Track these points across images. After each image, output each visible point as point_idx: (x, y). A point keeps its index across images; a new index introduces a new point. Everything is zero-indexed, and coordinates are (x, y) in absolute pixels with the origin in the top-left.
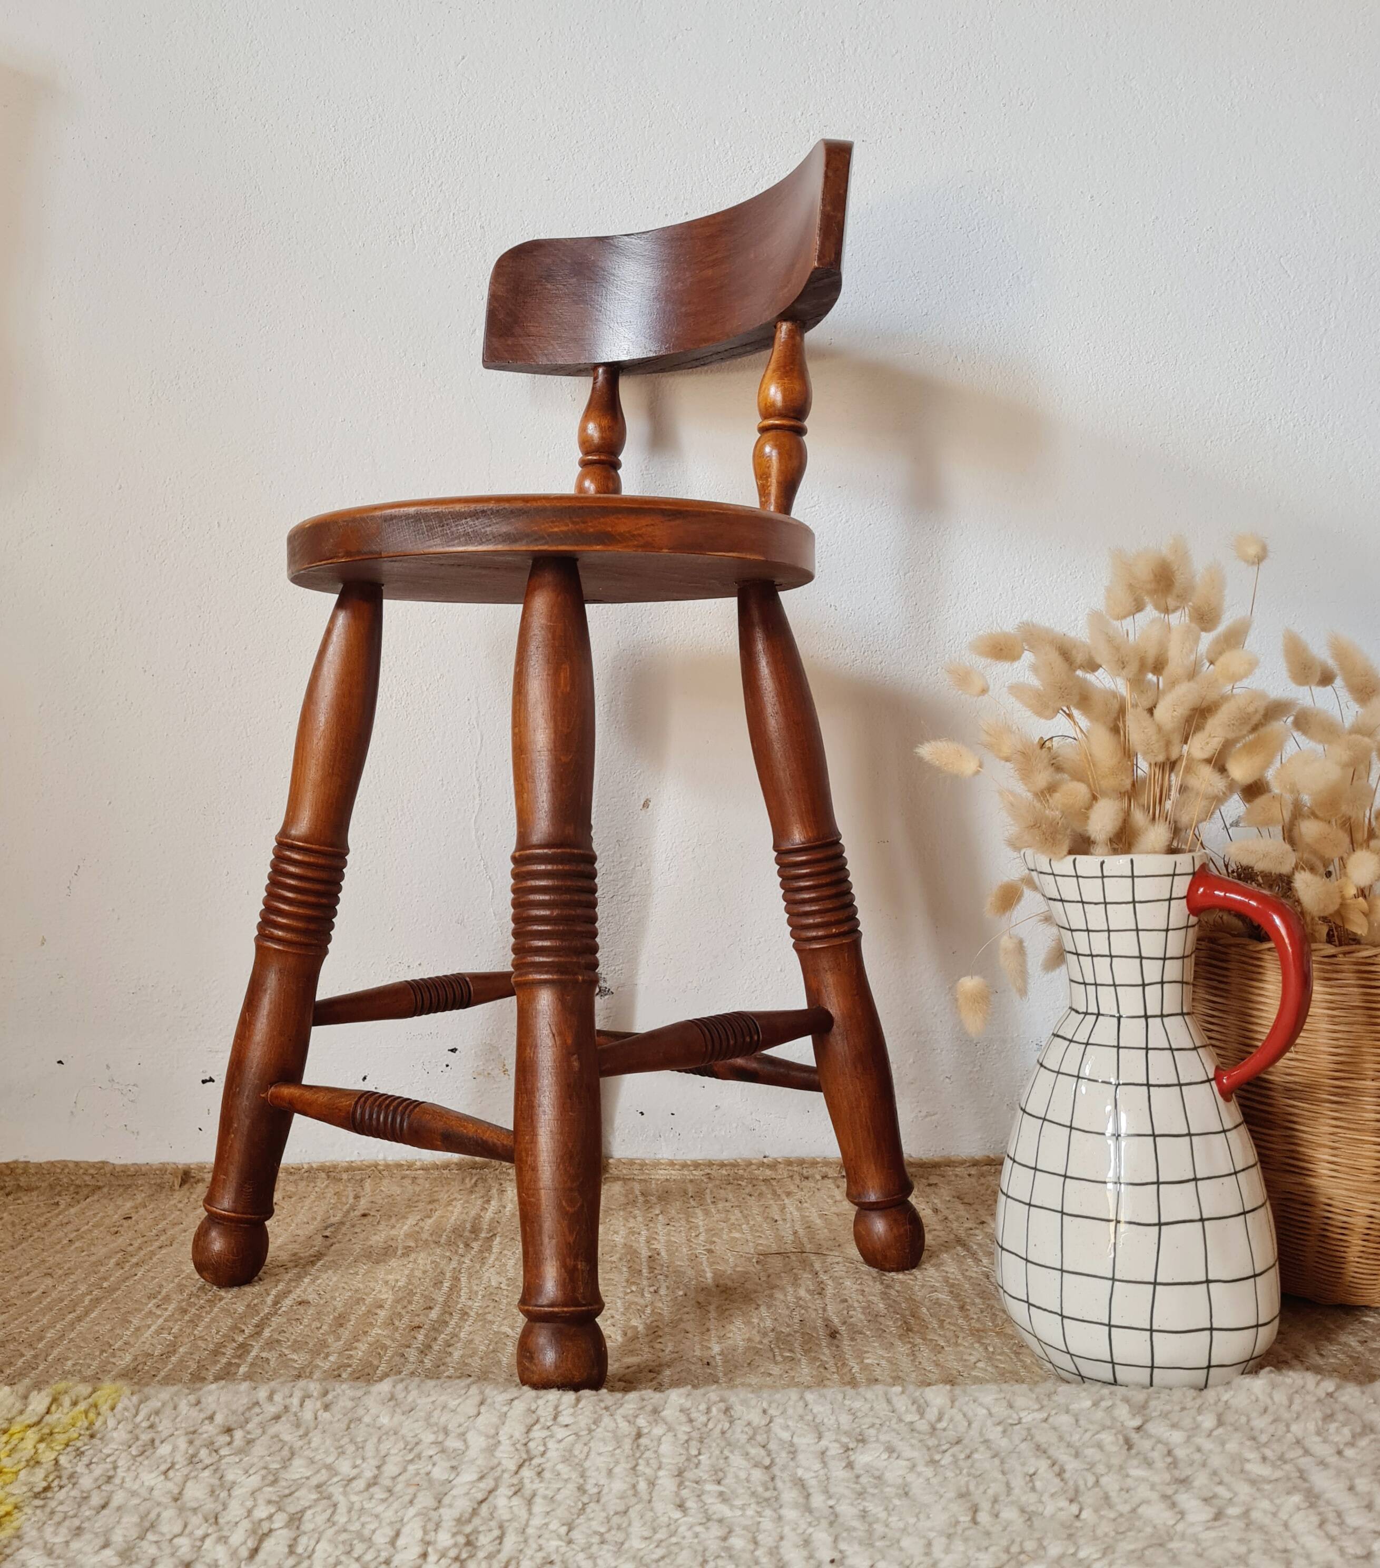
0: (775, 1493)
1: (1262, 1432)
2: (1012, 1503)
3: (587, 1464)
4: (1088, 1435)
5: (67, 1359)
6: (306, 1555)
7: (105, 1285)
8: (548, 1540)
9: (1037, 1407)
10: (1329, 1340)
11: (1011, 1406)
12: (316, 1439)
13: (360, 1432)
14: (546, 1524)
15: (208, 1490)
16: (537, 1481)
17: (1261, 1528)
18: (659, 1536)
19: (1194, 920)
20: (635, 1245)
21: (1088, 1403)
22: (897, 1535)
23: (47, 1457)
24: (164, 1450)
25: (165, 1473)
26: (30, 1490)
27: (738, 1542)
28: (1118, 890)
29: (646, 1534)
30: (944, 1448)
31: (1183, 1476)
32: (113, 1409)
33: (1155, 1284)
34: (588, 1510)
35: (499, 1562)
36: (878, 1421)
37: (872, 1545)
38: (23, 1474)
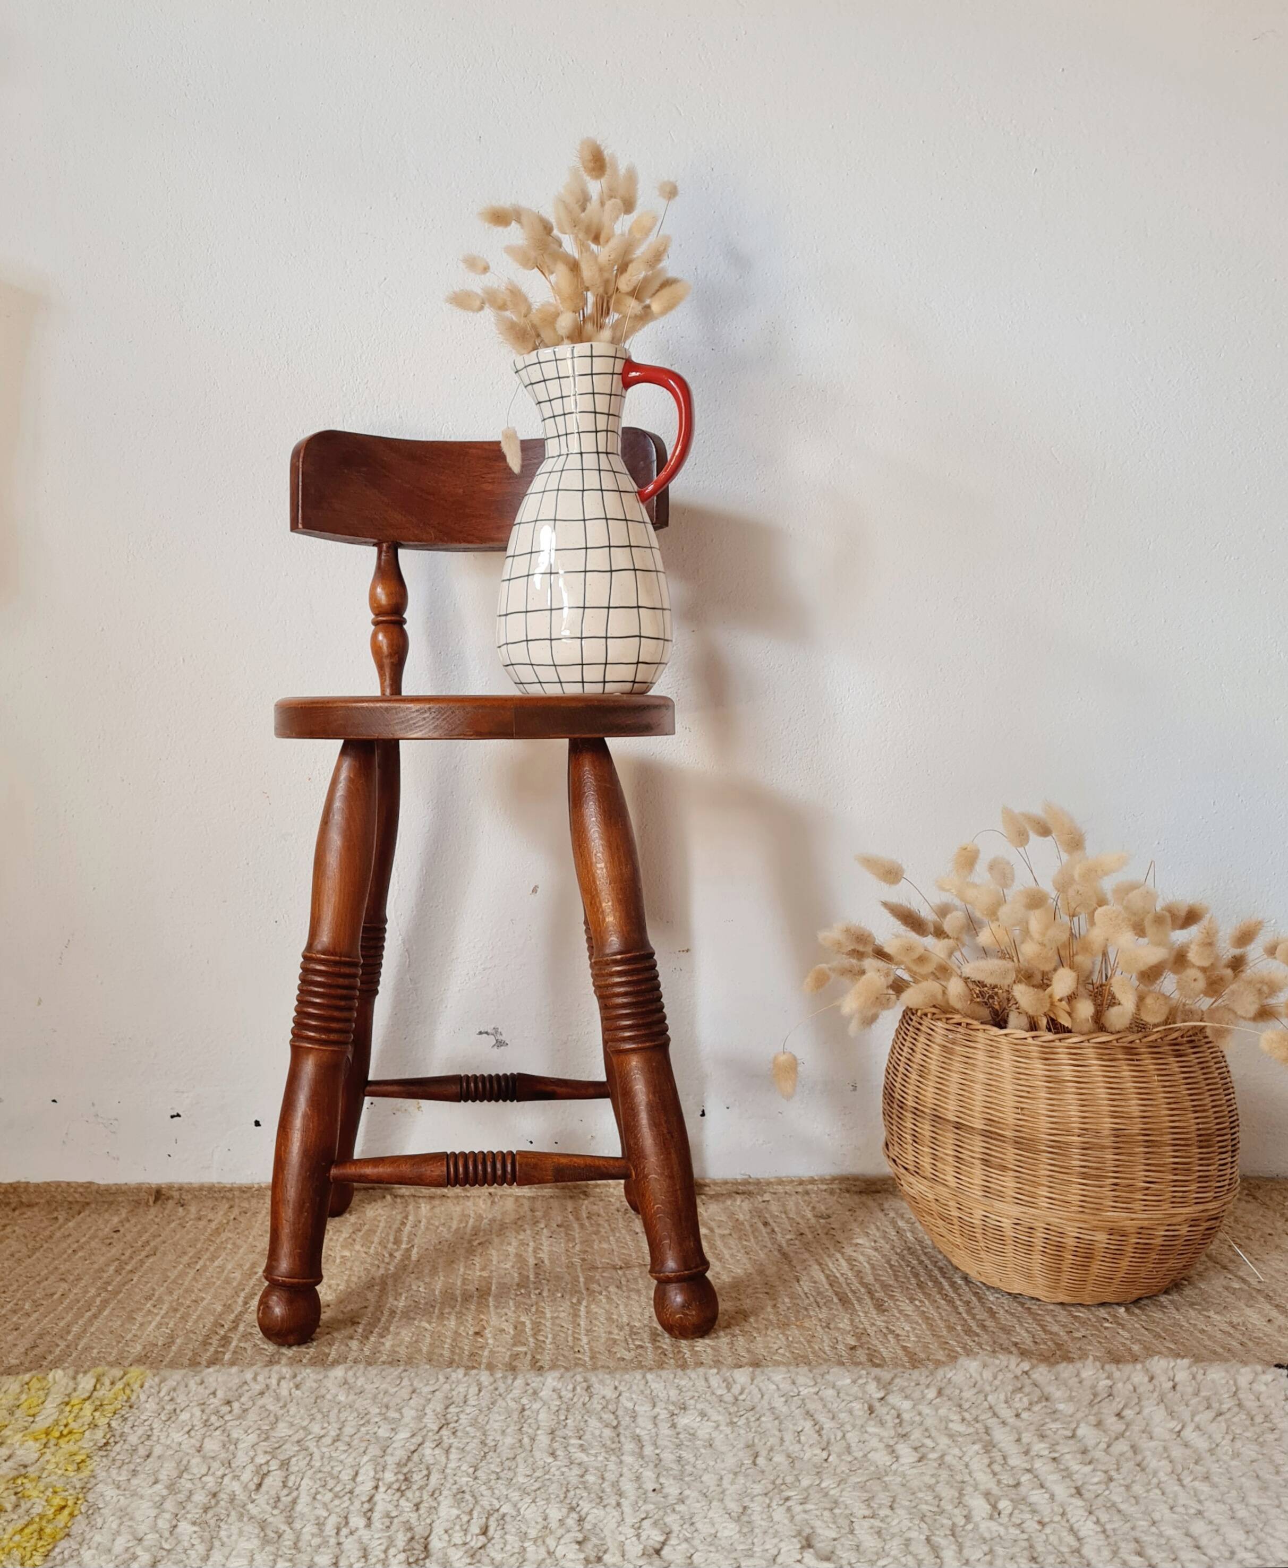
0: (619, 1446)
1: (966, 1401)
2: (783, 1451)
3: (488, 1427)
4: (844, 1404)
6: (294, 1488)
8: (460, 1477)
9: (812, 1383)
11: (794, 1383)
12: (293, 1409)
13: (325, 1405)
14: (459, 1467)
15: (221, 1444)
16: (452, 1437)
17: (949, 1467)
18: (537, 1474)
20: (525, 1255)
22: (701, 1473)
23: (102, 1422)
24: (184, 1416)
25: (188, 1432)
26: (95, 1445)
27: (591, 1478)
29: (528, 1473)
30: (741, 1413)
31: (904, 1432)
32: (142, 1387)
34: (488, 1457)
35: (428, 1491)
36: (696, 1394)
37: (682, 1479)
38: (87, 1433)
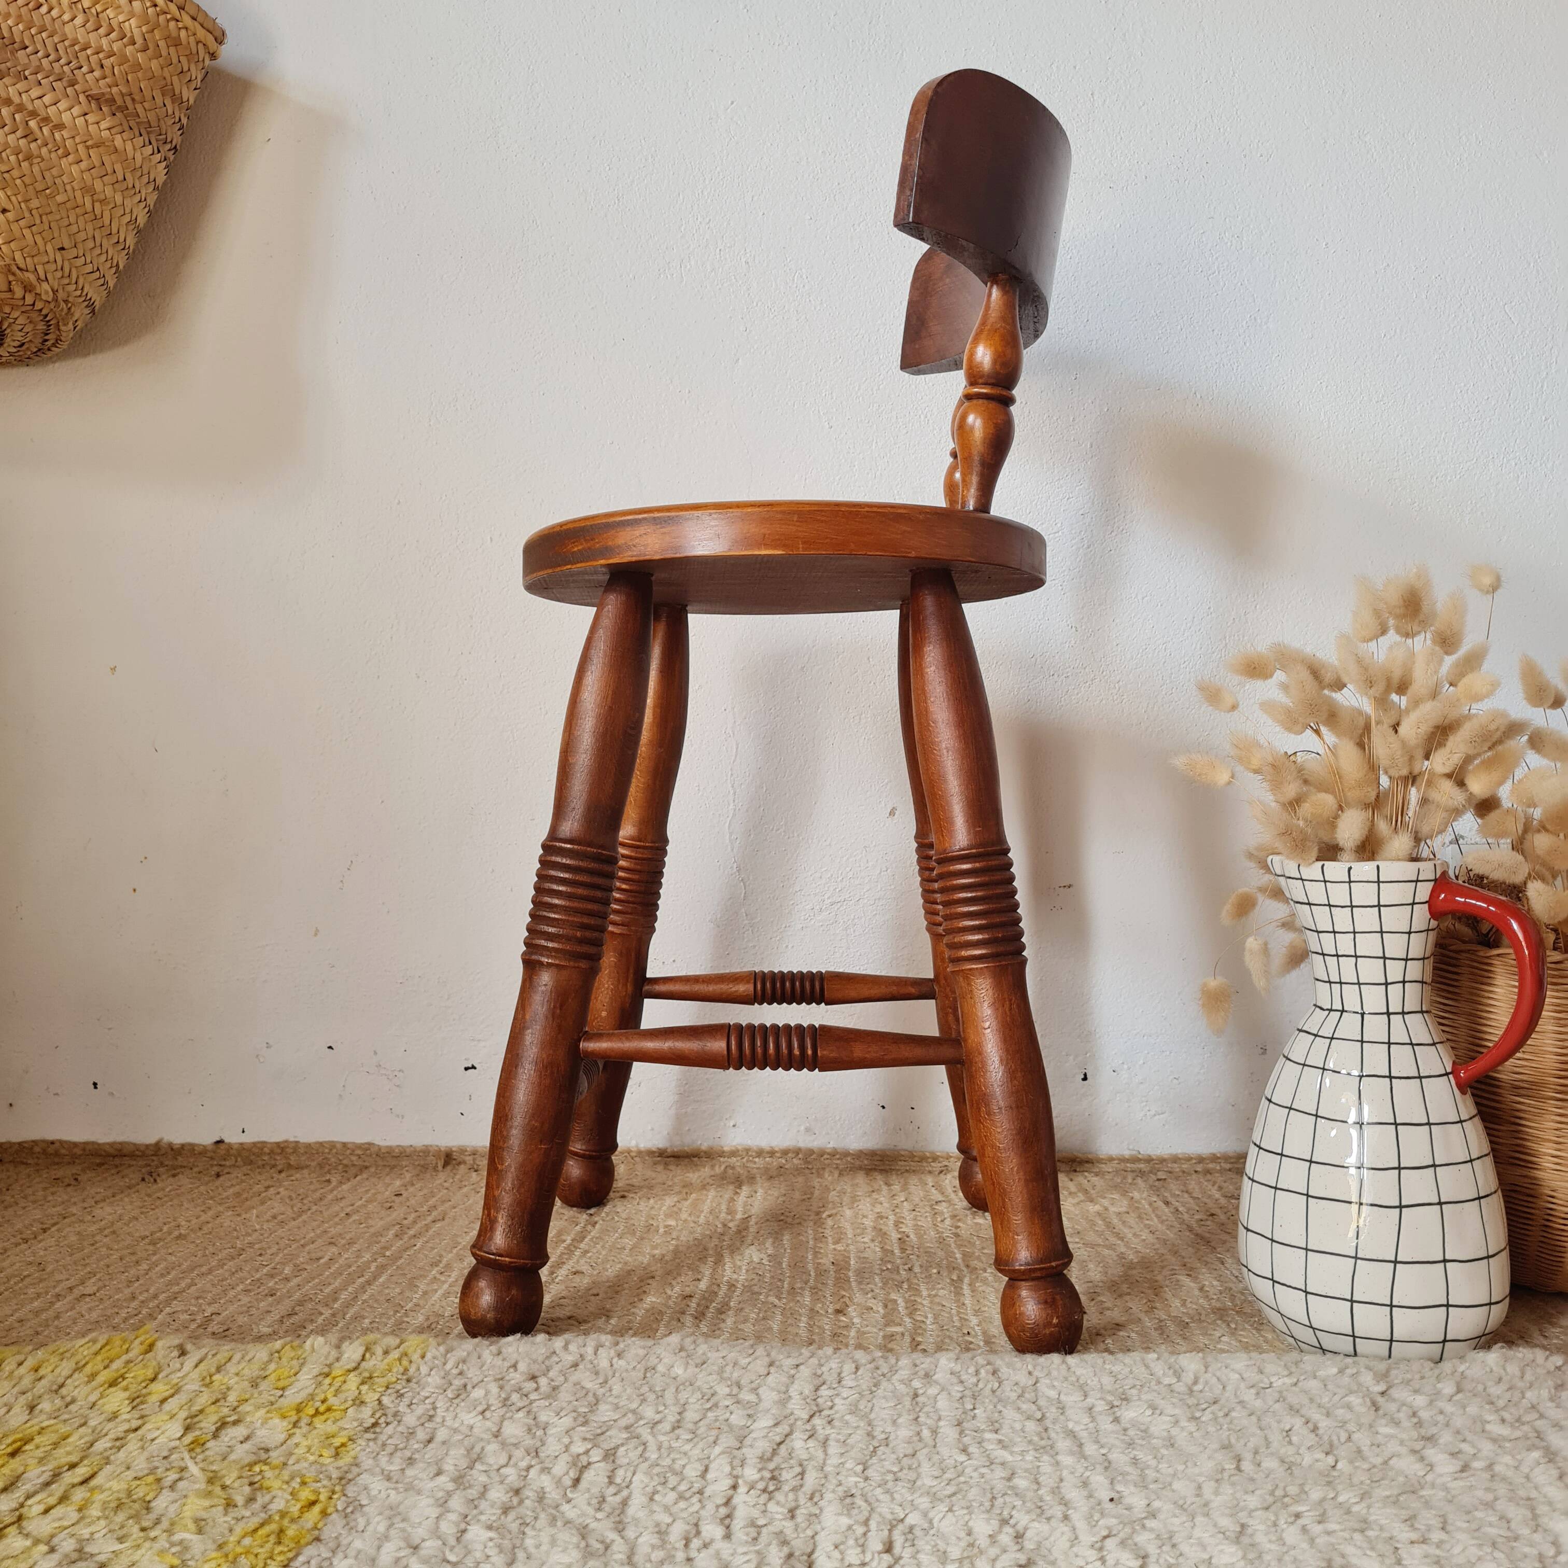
0: (1050, 1442)
1: (1498, 1397)
2: (1272, 1454)
3: (872, 1416)
4: (1337, 1398)
5: (364, 1318)
6: (624, 1485)
7: (388, 1253)
8: (847, 1476)
9: (1286, 1373)
10: (1553, 1324)
11: (1261, 1372)
12: (617, 1389)
13: (658, 1382)
14: (842, 1463)
15: (526, 1428)
16: (828, 1428)
17: (1504, 1479)
18: (948, 1475)
19: (1434, 923)
20: (885, 1228)
21: (1335, 1370)
22: (1169, 1479)
23: (371, 1397)
24: (478, 1393)
25: (484, 1412)
26: (360, 1425)
27: (1021, 1483)
28: (1364, 894)
29: (936, 1474)
30: (1204, 1406)
31: (1429, 1434)
32: (423, 1357)
33: (1396, 1262)
34: (879, 1453)
35: (805, 1494)
36: (1138, 1383)
37: (1146, 1487)
38: (350, 1411)
